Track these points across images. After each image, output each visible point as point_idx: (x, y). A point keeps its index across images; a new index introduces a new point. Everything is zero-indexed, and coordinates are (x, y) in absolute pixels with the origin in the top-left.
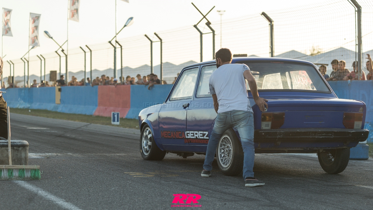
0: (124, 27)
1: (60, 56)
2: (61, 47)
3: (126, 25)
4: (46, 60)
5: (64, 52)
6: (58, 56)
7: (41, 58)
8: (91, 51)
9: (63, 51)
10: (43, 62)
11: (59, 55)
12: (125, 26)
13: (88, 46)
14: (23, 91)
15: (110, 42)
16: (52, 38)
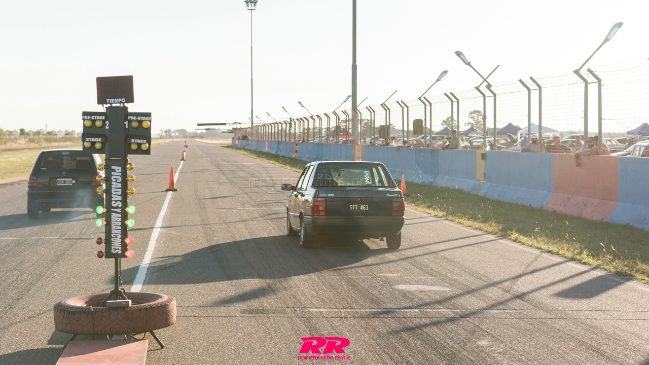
0: (604, 42)
1: (484, 95)
2: (485, 80)
3: (609, 38)
4: (460, 102)
5: (491, 88)
6: (482, 95)
7: (452, 98)
8: (540, 88)
9: (489, 86)
10: (455, 104)
11: (482, 93)
12: (607, 40)
13: (534, 78)
14: (422, 154)
15: (577, 72)
16: (469, 64)
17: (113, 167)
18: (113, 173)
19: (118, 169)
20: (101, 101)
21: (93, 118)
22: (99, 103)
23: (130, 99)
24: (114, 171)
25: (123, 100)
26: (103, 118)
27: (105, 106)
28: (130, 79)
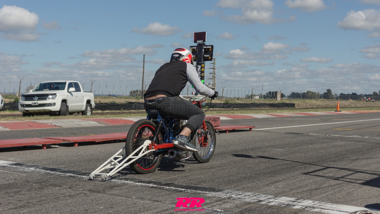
17: (198, 66)
18: (198, 68)
19: (200, 66)
20: (195, 42)
21: (193, 48)
22: (194, 42)
23: (204, 41)
24: (198, 67)
25: (202, 41)
26: (196, 48)
27: (197, 43)
28: (205, 33)
